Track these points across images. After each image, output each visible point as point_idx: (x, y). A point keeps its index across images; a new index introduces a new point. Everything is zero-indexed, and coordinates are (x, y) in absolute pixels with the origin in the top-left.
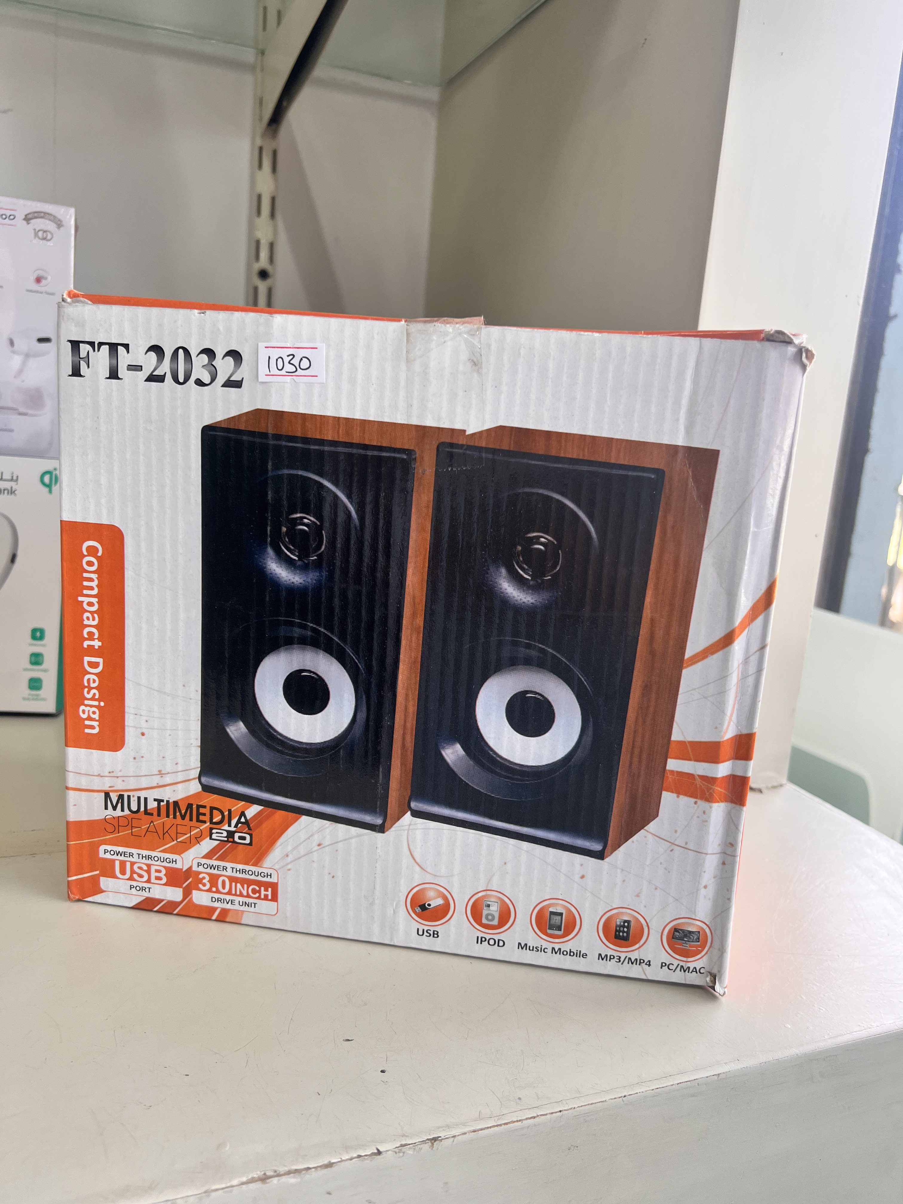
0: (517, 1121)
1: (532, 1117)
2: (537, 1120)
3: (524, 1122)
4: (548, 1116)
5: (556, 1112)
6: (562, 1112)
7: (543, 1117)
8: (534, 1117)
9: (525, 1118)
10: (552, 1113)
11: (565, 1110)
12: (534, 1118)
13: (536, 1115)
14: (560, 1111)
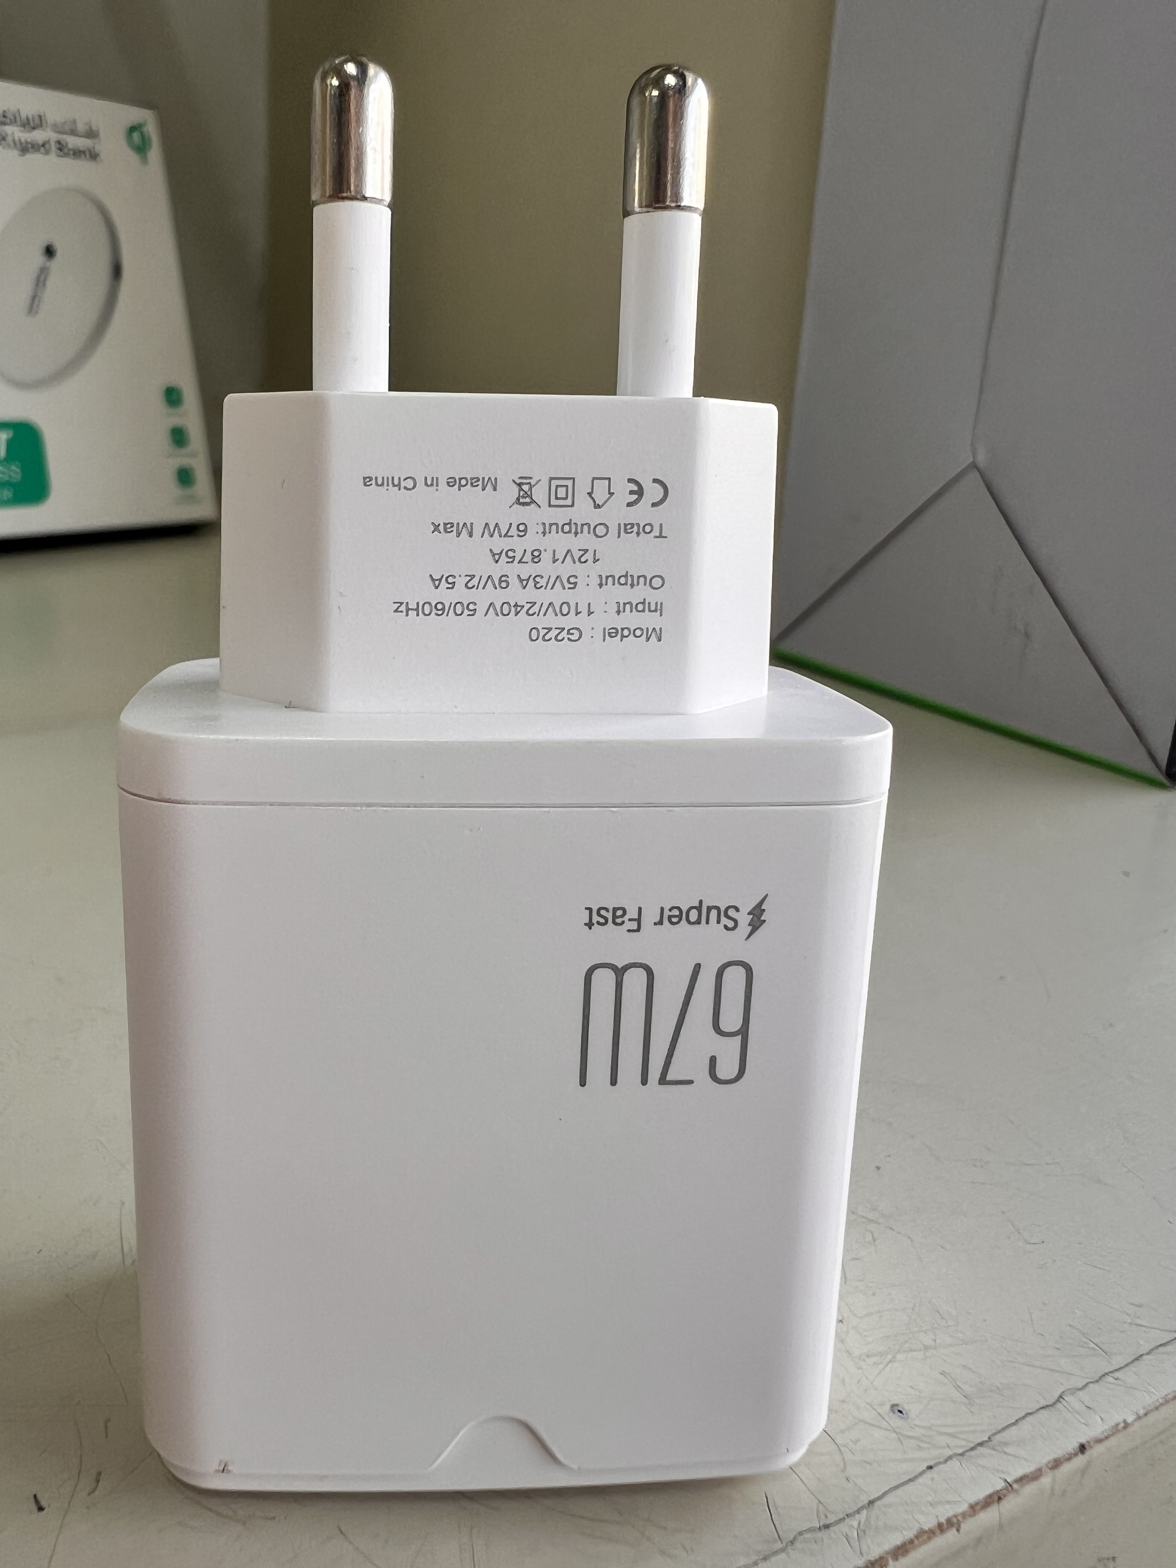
0: (941, 1528)
1: (990, 1496)
2: (1010, 1504)
3: (967, 1526)
4: (1046, 1481)
5: (1069, 1458)
6: (1088, 1453)
7: (1029, 1489)
8: (996, 1498)
9: (964, 1507)
10: (1056, 1464)
11: (1099, 1441)
12: (1000, 1499)
13: (1000, 1485)
14: (1082, 1448)
